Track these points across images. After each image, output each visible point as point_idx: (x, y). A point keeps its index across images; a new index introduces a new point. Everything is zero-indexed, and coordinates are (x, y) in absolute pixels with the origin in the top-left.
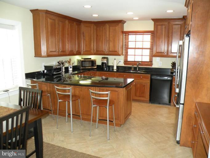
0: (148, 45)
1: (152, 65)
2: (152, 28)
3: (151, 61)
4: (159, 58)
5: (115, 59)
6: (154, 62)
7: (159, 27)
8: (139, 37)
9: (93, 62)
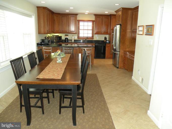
0: (91, 28)
1: (93, 38)
2: (94, 19)
3: (93, 37)
4: (97, 35)
5: (73, 36)
6: (94, 37)
7: (98, 19)
8: (86, 23)
9: (60, 37)
